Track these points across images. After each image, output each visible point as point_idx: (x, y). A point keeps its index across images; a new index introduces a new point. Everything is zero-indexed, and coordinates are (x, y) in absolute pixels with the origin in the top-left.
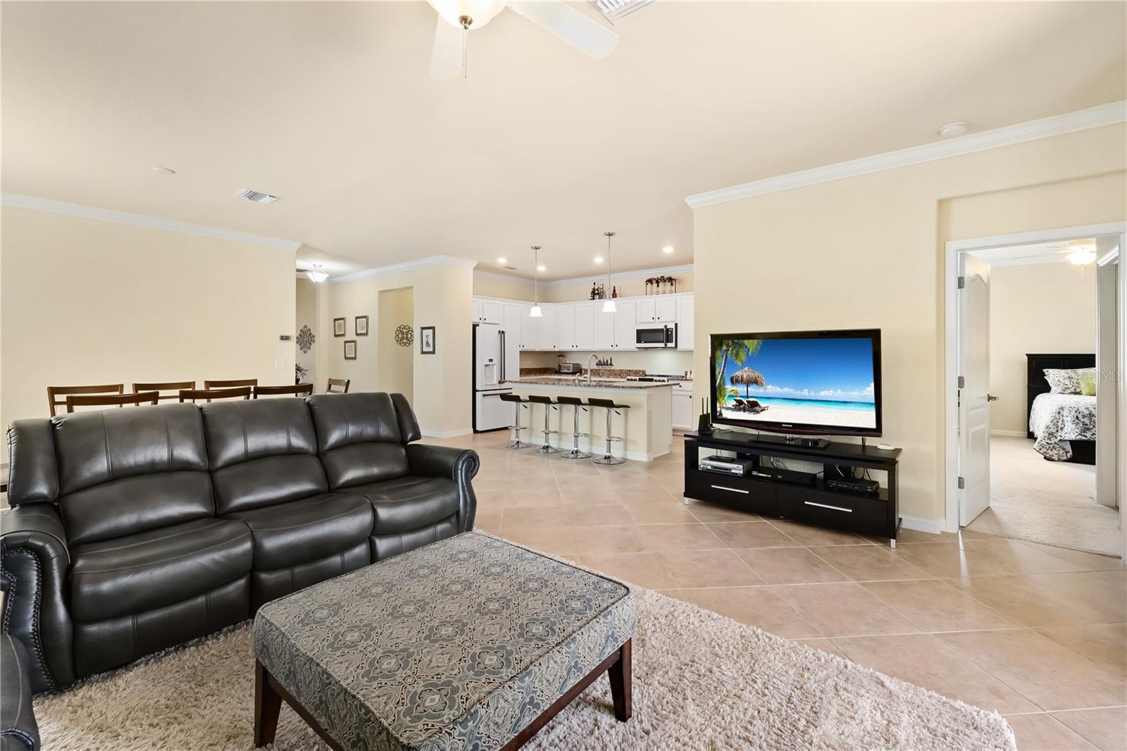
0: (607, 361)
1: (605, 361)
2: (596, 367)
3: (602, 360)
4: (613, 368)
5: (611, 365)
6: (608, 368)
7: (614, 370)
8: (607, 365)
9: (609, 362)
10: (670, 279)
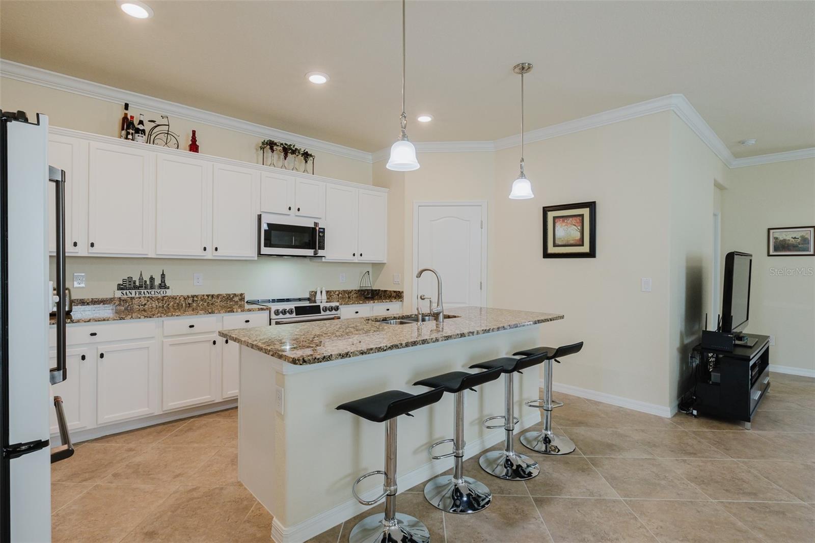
0: (152, 279)
1: (146, 278)
2: (118, 294)
3: (136, 278)
4: (169, 293)
5: (163, 286)
6: (156, 293)
7: (174, 298)
8: (152, 287)
9: (157, 282)
10: (306, 155)
